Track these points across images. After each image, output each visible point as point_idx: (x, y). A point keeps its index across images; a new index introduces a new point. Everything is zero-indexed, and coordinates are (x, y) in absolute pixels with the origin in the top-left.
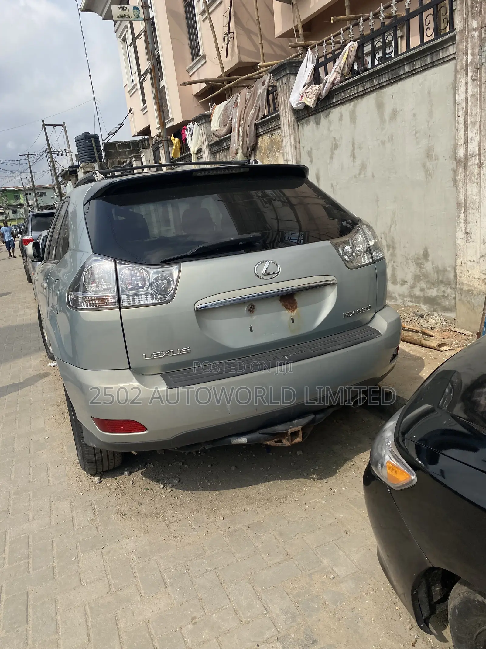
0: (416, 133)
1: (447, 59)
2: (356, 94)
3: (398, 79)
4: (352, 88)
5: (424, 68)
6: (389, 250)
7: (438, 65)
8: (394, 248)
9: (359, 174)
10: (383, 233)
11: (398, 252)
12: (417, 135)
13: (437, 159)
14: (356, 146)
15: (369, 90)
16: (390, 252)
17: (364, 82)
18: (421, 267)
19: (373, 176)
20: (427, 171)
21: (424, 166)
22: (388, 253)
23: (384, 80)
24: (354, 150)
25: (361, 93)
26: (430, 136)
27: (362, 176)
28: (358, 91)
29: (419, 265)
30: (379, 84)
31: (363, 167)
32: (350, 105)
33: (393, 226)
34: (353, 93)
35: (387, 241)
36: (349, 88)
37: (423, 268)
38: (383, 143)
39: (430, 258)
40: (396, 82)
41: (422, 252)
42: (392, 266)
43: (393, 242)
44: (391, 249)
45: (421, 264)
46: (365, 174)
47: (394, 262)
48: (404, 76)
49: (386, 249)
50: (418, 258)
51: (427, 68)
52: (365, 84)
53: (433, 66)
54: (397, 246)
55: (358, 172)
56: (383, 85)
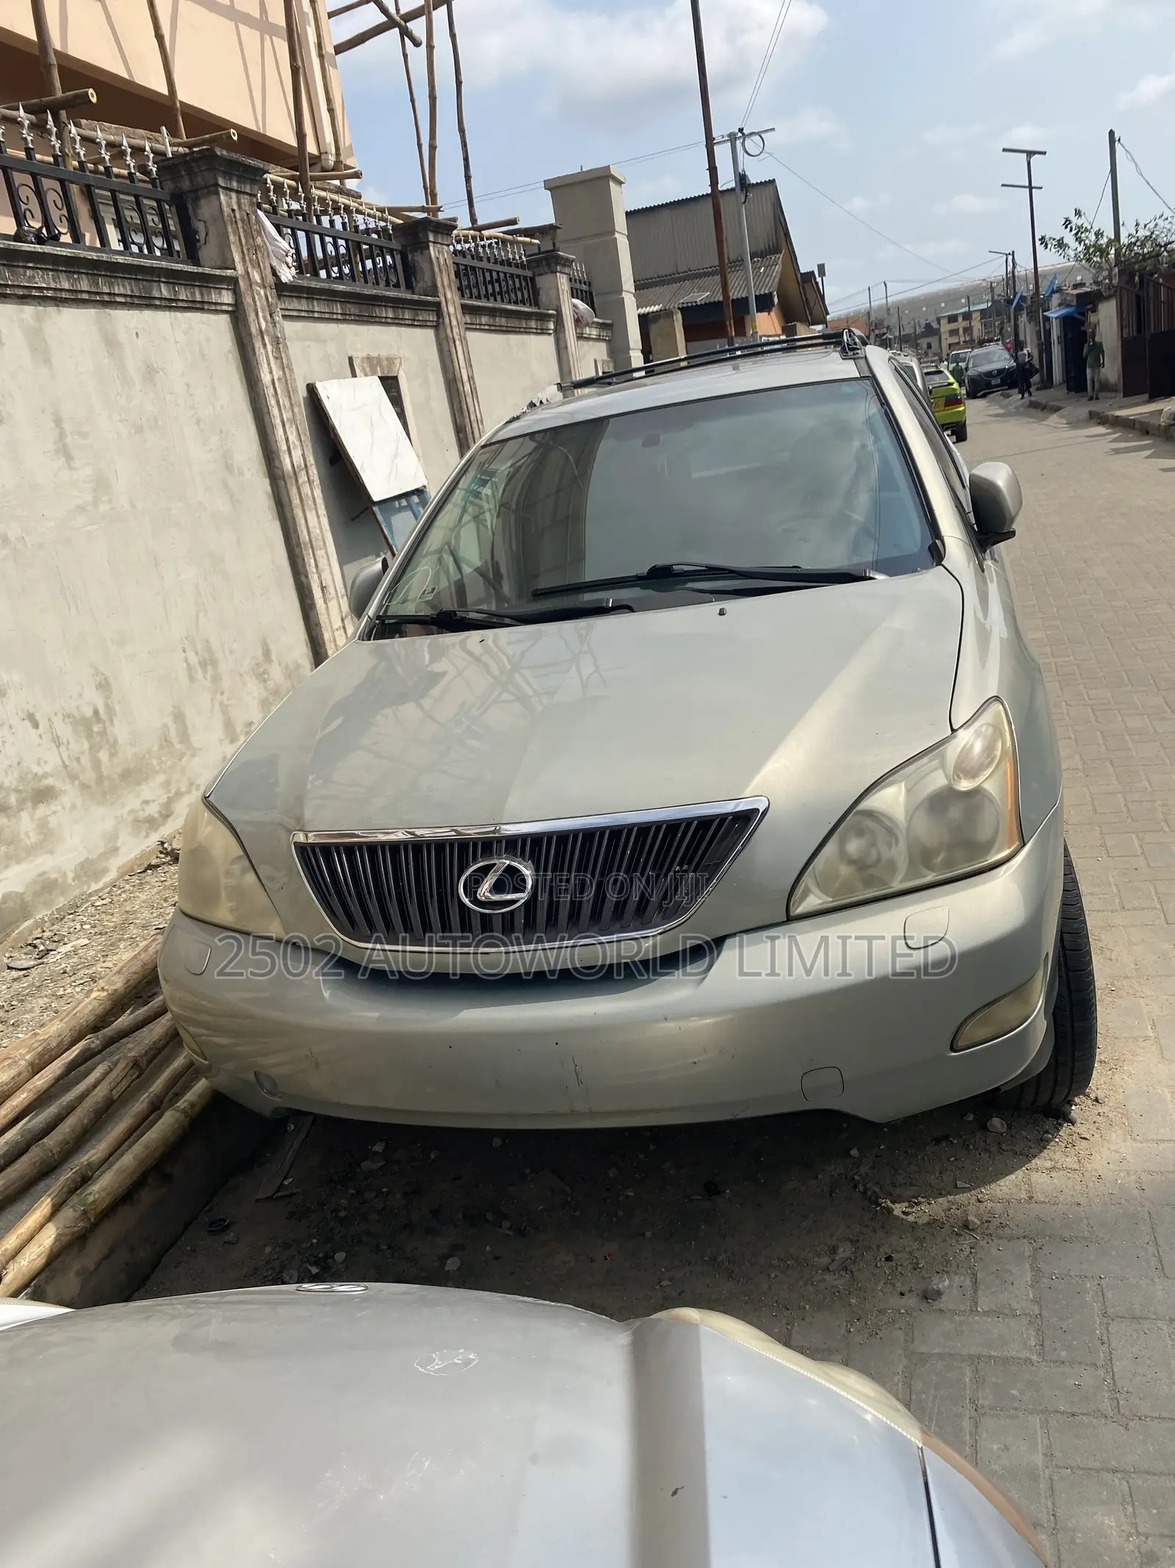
0: (198, 422)
1: (219, 308)
2: (47, 289)
3: (147, 302)
4: (38, 268)
5: (190, 305)
6: (205, 671)
7: (210, 311)
8: (214, 663)
9: (96, 502)
10: (186, 638)
11: (223, 667)
12: (202, 425)
13: (241, 473)
14: (68, 427)
15: (85, 296)
16: (208, 676)
17: (74, 272)
18: (265, 681)
19: (133, 506)
20: (231, 495)
21: (226, 486)
22: (205, 678)
23: (122, 291)
24: (62, 435)
25: (64, 295)
26: (221, 431)
27: (103, 508)
28: (58, 287)
29: (262, 677)
30: (109, 294)
31: (101, 485)
32: (23, 311)
33: (201, 615)
34: (45, 286)
35: (197, 653)
36: (31, 265)
37: (269, 679)
38: (139, 430)
39: (274, 657)
40: (139, 306)
41: (259, 652)
42: (221, 704)
43: (209, 649)
44: (209, 668)
45: (264, 673)
46: (110, 501)
47: (222, 694)
48: (157, 302)
49: (200, 671)
50: (258, 664)
51: (192, 308)
52: (75, 276)
53: (202, 310)
54: (219, 655)
55: (89, 497)
56: (119, 299)
